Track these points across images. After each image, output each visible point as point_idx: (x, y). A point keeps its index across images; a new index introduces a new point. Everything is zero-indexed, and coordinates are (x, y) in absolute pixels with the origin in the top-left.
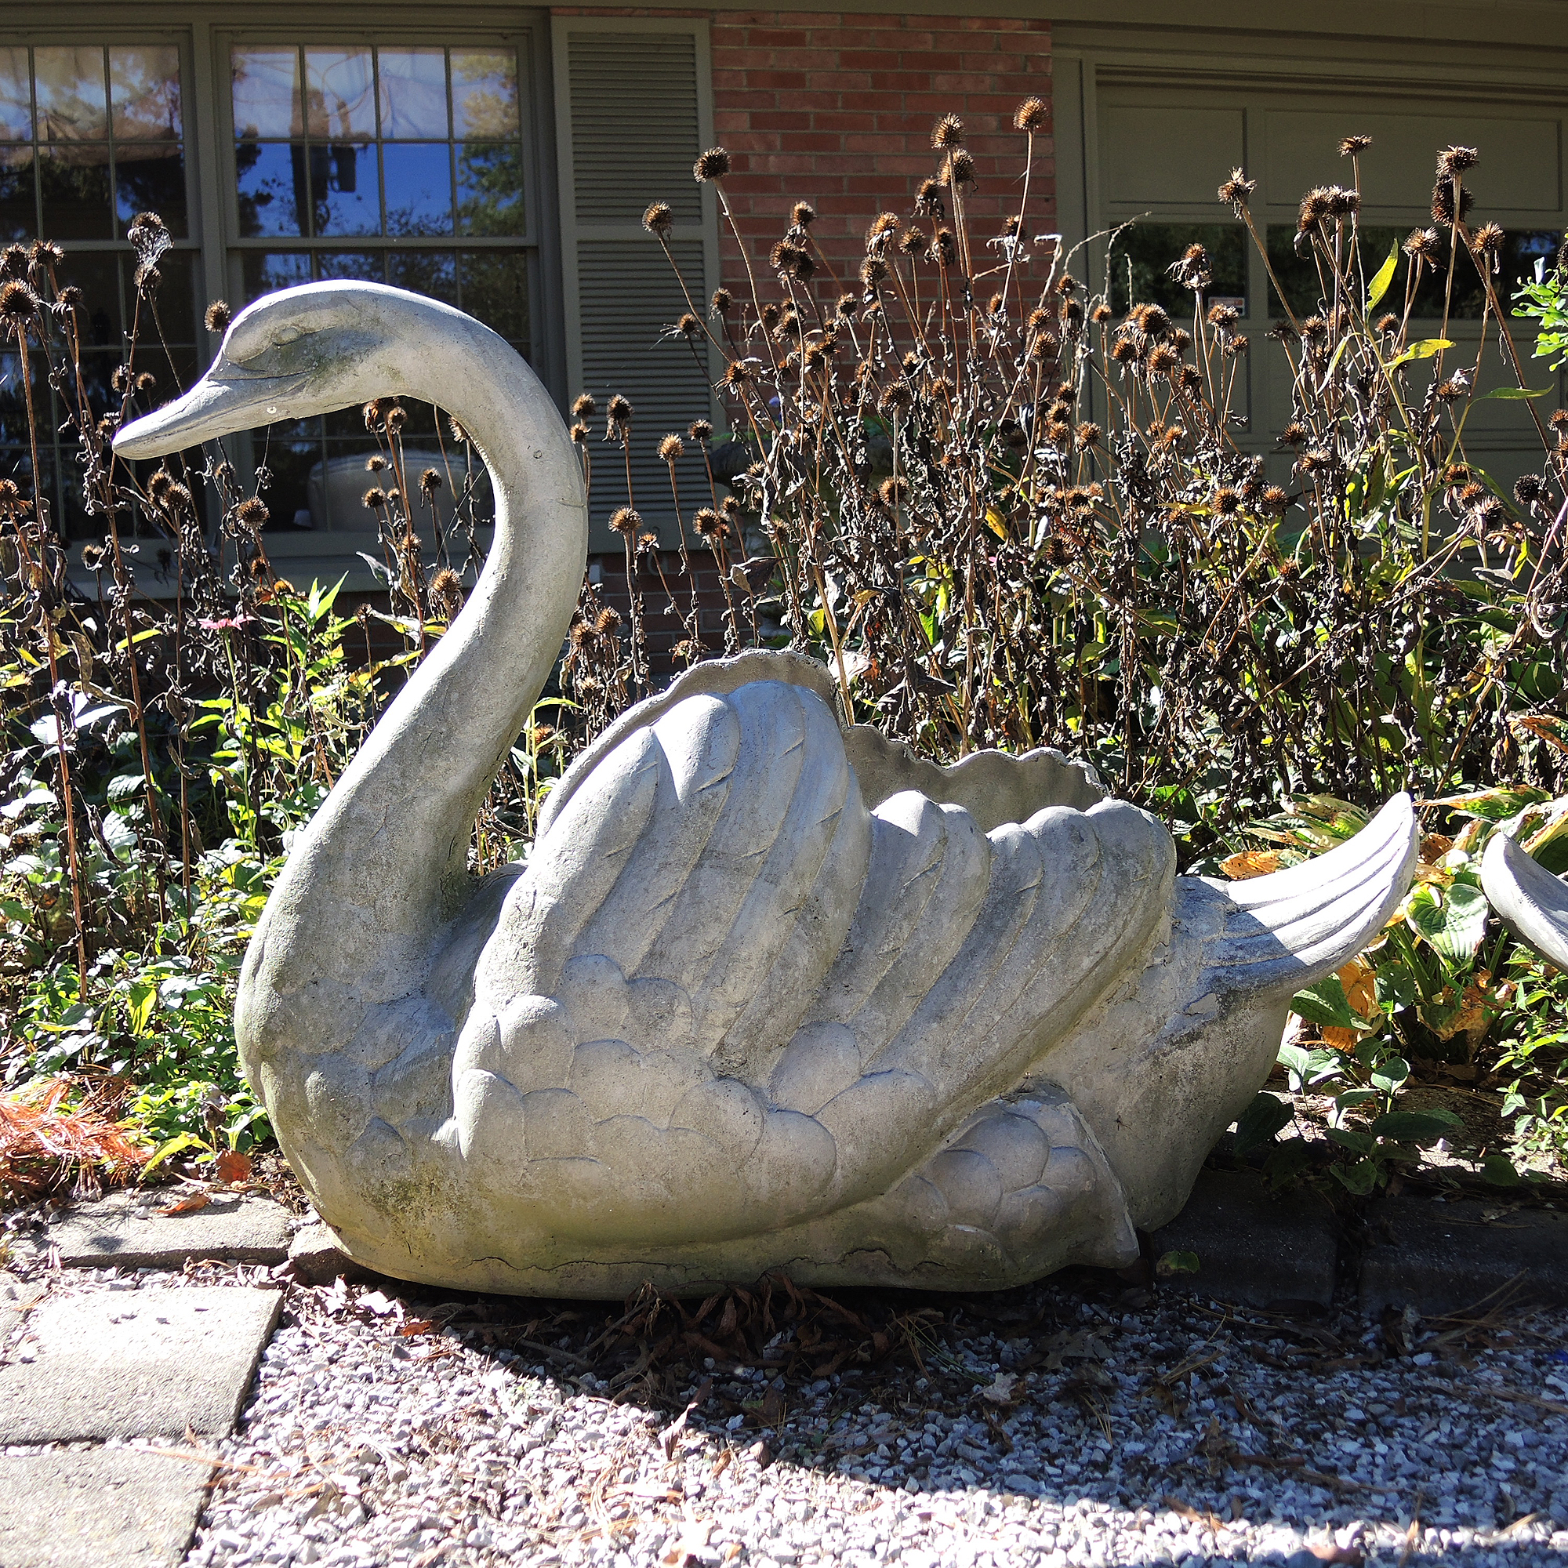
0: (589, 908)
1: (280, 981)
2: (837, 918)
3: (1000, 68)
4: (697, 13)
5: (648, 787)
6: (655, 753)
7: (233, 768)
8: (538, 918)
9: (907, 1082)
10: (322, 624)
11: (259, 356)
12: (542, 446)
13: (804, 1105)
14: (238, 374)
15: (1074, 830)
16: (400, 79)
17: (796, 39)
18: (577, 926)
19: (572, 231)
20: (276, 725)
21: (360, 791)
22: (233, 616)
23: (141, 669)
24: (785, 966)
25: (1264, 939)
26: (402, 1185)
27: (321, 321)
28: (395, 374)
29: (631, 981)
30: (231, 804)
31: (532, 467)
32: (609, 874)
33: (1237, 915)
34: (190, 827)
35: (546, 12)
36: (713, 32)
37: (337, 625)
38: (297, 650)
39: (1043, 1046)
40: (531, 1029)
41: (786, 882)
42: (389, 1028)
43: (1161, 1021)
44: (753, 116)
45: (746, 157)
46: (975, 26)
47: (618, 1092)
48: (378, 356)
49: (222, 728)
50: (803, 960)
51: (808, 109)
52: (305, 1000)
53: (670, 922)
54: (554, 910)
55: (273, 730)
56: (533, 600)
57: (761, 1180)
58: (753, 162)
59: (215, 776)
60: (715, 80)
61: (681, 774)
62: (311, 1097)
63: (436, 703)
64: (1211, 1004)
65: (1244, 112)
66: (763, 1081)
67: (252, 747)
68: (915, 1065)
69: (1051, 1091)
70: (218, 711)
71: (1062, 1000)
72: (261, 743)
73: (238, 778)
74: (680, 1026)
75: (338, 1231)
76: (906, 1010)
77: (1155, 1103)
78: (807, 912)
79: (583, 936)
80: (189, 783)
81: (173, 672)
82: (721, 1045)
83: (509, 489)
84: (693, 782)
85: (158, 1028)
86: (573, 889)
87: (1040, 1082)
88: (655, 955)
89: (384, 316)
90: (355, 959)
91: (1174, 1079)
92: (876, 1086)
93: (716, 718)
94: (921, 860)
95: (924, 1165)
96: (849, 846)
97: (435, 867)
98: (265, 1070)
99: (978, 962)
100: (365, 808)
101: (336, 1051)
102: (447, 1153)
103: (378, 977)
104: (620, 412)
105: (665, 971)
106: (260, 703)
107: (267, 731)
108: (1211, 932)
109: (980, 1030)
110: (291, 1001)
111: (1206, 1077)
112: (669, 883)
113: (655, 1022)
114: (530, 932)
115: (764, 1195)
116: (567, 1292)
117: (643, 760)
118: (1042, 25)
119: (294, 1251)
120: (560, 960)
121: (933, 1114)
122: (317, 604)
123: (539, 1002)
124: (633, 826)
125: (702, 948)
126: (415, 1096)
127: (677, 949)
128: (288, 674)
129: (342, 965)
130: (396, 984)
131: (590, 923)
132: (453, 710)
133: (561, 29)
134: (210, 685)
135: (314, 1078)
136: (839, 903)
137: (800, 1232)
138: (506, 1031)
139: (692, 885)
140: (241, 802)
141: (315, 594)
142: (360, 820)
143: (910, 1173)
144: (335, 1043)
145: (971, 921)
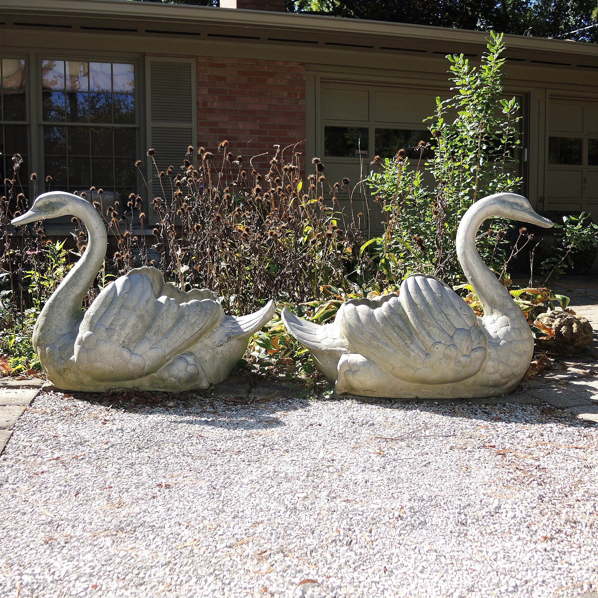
0: (100, 315)
1: (41, 330)
2: (148, 319)
3: (289, 77)
4: (192, 57)
5: (112, 293)
6: (114, 287)
7: (34, 289)
8: (90, 317)
9: (160, 350)
10: (60, 251)
11: (41, 207)
12: (97, 226)
13: (139, 353)
14: (37, 210)
15: (197, 304)
16: (97, 72)
17: (224, 66)
18: (98, 319)
19: (150, 124)
20: (46, 278)
21: (59, 293)
22: (36, 251)
23: (12, 264)
24: (137, 327)
25: (239, 327)
26: (64, 369)
27: (54, 200)
28: (68, 211)
29: (107, 329)
30: (34, 299)
31: (96, 230)
32: (104, 309)
33: (236, 323)
34: (23, 302)
35: (144, 55)
36: (197, 63)
37: (64, 252)
38: (53, 259)
39: (189, 346)
40: (88, 338)
41: (137, 312)
42: (63, 339)
43: (215, 342)
44: (209, 89)
45: (207, 102)
46: (281, 64)
47: (104, 349)
48: (65, 208)
49: (32, 278)
50: (140, 326)
51: (227, 88)
52: (46, 334)
53: (115, 318)
54: (93, 315)
55: (46, 279)
56: (95, 256)
57: (131, 367)
58: (209, 104)
59: (30, 291)
60: (197, 78)
61: (119, 291)
62: (47, 352)
63: (75, 276)
64: (226, 339)
65: (369, 92)
66: (132, 349)
67: (39, 284)
68: (162, 347)
69: (191, 354)
70: (31, 274)
71: (192, 336)
72: (42, 283)
73: (36, 292)
74: (115, 337)
75: (52, 381)
76: (160, 336)
77: (213, 358)
78: (141, 317)
79: (99, 320)
80: (23, 292)
81: (20, 265)
82: (124, 341)
83: (91, 234)
84: (121, 293)
85: (15, 347)
86: (97, 312)
87: (188, 352)
88: (112, 324)
89: (66, 200)
90: (57, 326)
91: (217, 353)
92: (153, 350)
93: (126, 281)
94: (164, 309)
95: (164, 366)
96: (151, 305)
97: (74, 308)
98: (38, 348)
99: (175, 328)
100: (59, 296)
101: (52, 344)
102: (72, 362)
103: (61, 330)
104: (139, 200)
105: (113, 327)
106: (42, 272)
107: (44, 280)
108: (228, 326)
109: (175, 341)
110: (44, 334)
111: (224, 354)
112: (115, 311)
113: (110, 337)
114: (89, 320)
115: (132, 370)
116: (96, 391)
117: (112, 288)
118: (303, 64)
119: (43, 386)
120: (94, 325)
121: (166, 356)
122: (58, 246)
123: (90, 332)
124: (109, 300)
125: (120, 323)
126: (67, 352)
127: (116, 323)
128: (50, 265)
129: (54, 327)
130: (65, 331)
131: (100, 318)
132: (78, 277)
133: (148, 60)
134: (29, 267)
135: (47, 348)
136: (148, 316)
137: (141, 379)
138: (83, 338)
139: (119, 312)
140: (36, 298)
141: (58, 244)
142: (59, 299)
143: (162, 368)
144: (52, 342)
145: (175, 320)
